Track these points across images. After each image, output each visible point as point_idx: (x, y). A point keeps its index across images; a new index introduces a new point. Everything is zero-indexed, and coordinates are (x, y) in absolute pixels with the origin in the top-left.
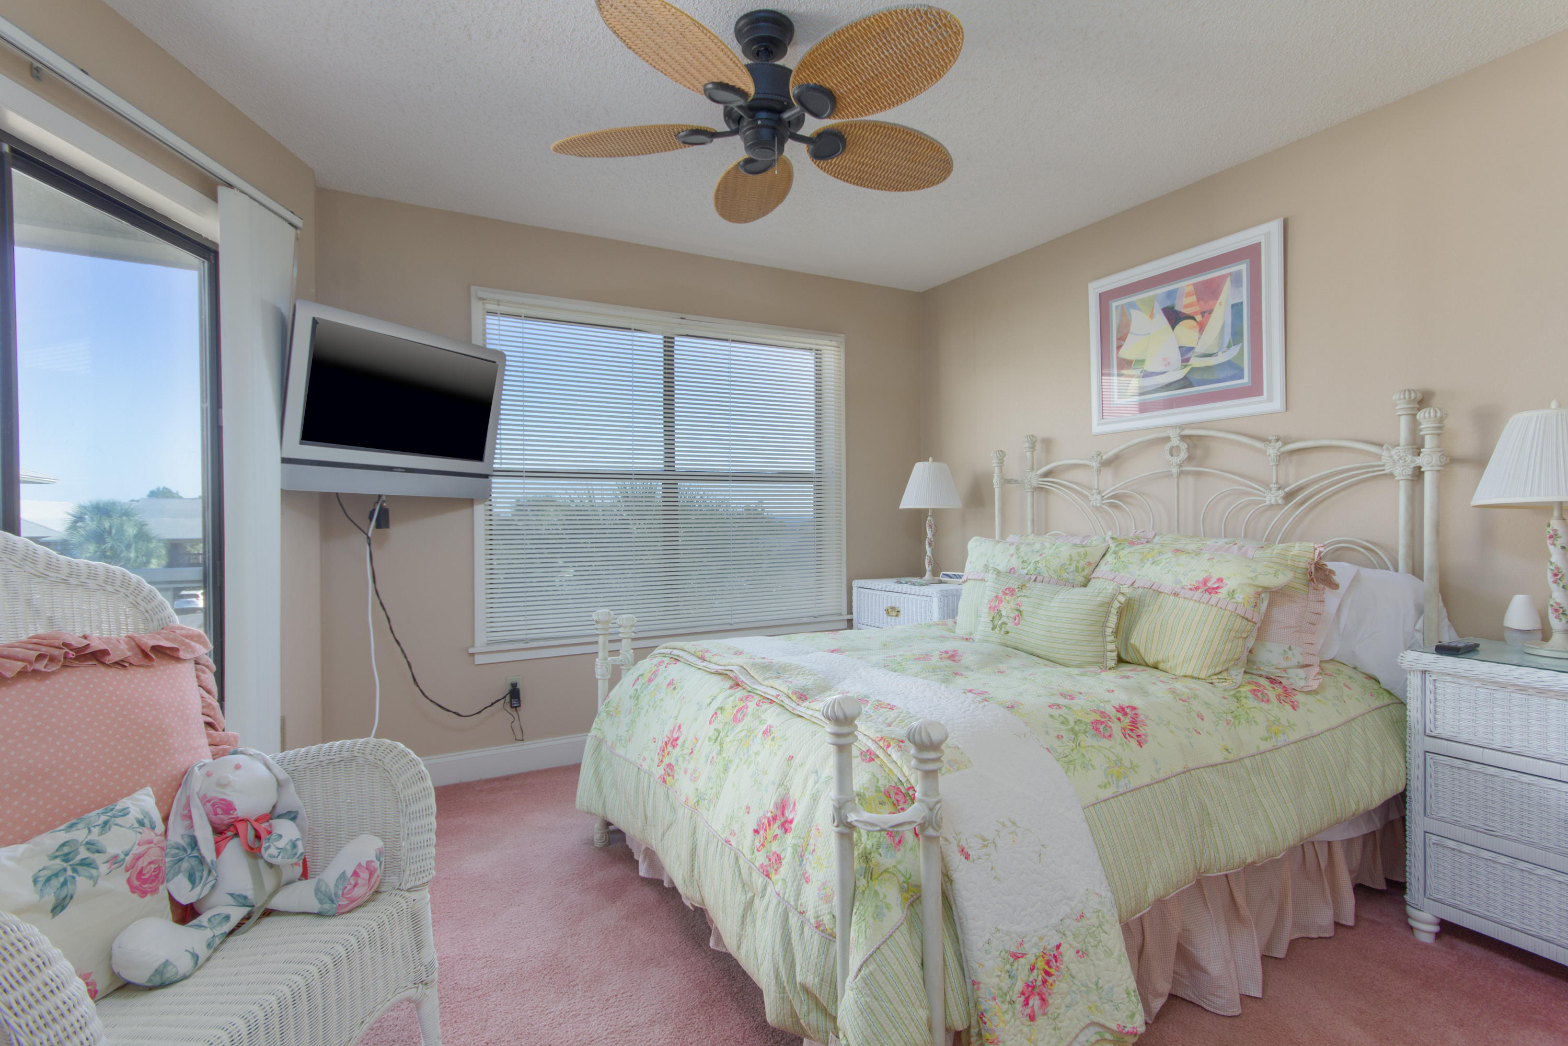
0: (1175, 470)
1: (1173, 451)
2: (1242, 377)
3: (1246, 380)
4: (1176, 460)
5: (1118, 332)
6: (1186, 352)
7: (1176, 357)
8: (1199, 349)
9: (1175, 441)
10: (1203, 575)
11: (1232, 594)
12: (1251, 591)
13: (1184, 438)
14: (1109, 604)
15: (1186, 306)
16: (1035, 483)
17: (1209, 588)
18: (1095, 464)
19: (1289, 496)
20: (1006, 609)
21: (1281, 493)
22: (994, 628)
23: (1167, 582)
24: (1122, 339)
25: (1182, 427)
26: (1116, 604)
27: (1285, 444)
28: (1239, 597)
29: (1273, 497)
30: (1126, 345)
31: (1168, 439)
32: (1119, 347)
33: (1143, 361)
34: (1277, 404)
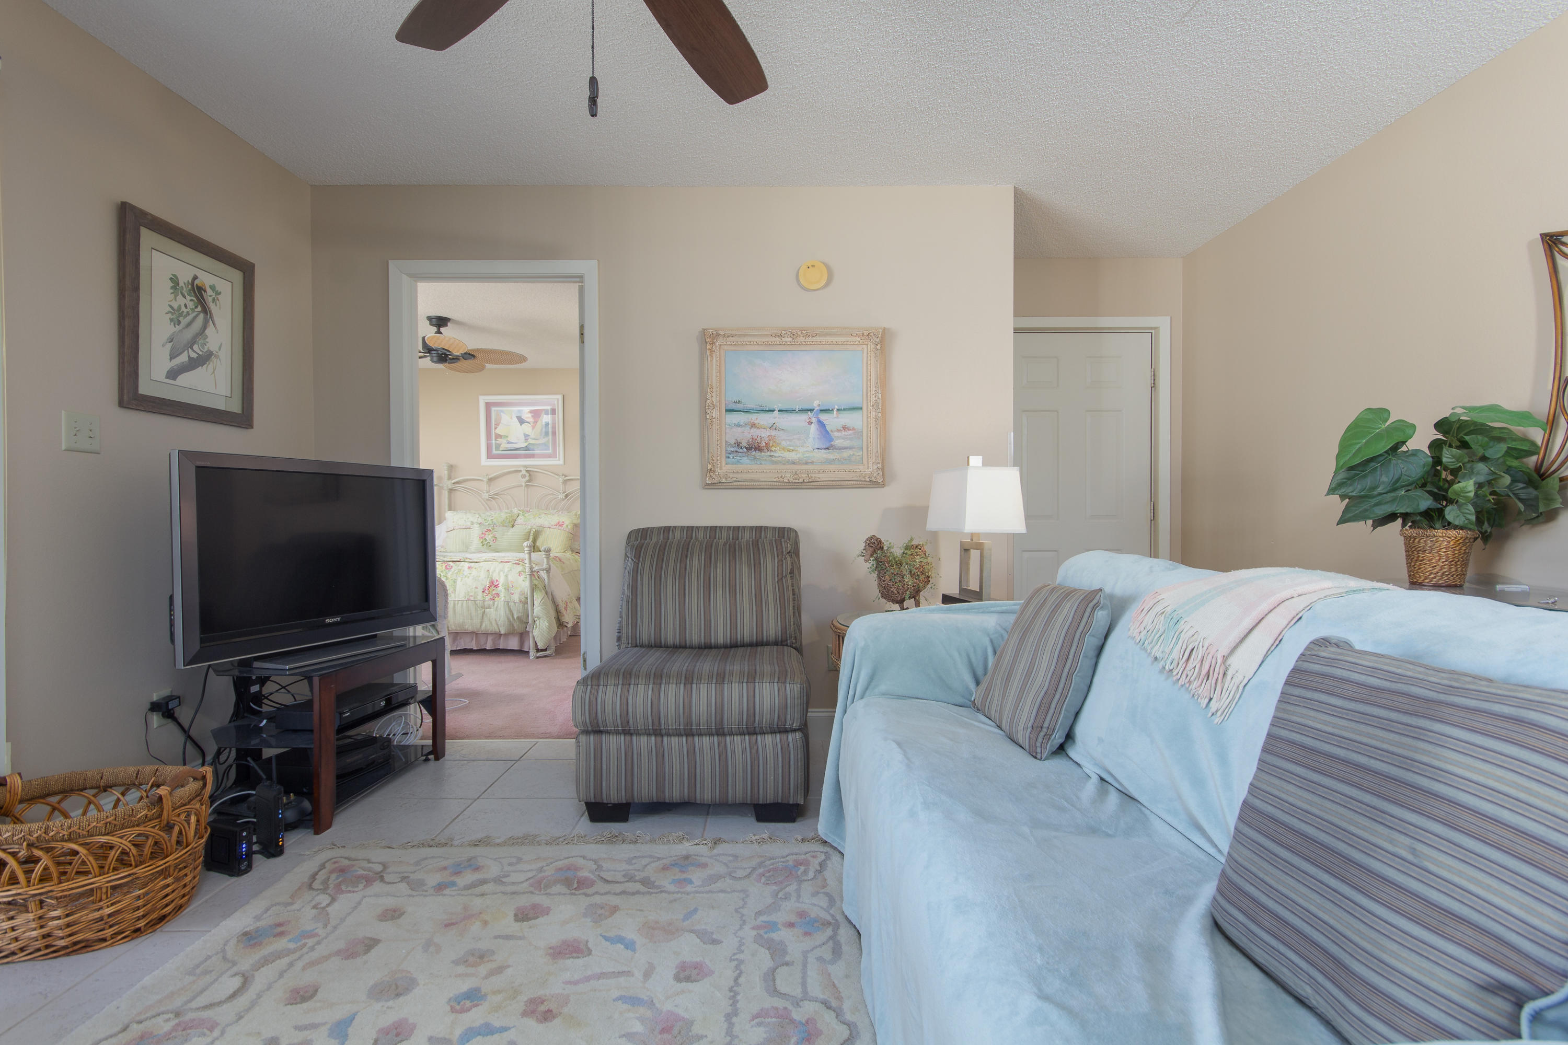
0: (524, 484)
1: (524, 476)
2: (549, 450)
3: (550, 451)
4: (524, 480)
5: (495, 421)
6: (526, 436)
7: (522, 437)
8: (532, 436)
9: (524, 472)
10: (557, 521)
11: (567, 526)
12: (572, 525)
13: (527, 471)
14: (530, 532)
15: (527, 418)
16: (450, 487)
17: (560, 525)
18: (485, 480)
19: (566, 496)
20: (489, 537)
21: (564, 495)
22: (483, 545)
23: (546, 524)
24: (497, 425)
25: (526, 466)
26: (532, 532)
27: (566, 476)
28: (569, 527)
29: (562, 496)
30: (499, 428)
31: (521, 471)
32: (496, 428)
33: (507, 436)
34: (561, 462)
